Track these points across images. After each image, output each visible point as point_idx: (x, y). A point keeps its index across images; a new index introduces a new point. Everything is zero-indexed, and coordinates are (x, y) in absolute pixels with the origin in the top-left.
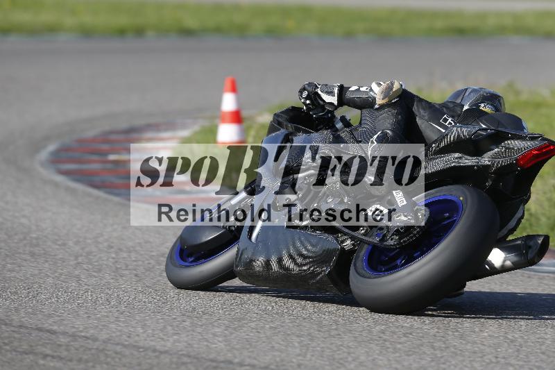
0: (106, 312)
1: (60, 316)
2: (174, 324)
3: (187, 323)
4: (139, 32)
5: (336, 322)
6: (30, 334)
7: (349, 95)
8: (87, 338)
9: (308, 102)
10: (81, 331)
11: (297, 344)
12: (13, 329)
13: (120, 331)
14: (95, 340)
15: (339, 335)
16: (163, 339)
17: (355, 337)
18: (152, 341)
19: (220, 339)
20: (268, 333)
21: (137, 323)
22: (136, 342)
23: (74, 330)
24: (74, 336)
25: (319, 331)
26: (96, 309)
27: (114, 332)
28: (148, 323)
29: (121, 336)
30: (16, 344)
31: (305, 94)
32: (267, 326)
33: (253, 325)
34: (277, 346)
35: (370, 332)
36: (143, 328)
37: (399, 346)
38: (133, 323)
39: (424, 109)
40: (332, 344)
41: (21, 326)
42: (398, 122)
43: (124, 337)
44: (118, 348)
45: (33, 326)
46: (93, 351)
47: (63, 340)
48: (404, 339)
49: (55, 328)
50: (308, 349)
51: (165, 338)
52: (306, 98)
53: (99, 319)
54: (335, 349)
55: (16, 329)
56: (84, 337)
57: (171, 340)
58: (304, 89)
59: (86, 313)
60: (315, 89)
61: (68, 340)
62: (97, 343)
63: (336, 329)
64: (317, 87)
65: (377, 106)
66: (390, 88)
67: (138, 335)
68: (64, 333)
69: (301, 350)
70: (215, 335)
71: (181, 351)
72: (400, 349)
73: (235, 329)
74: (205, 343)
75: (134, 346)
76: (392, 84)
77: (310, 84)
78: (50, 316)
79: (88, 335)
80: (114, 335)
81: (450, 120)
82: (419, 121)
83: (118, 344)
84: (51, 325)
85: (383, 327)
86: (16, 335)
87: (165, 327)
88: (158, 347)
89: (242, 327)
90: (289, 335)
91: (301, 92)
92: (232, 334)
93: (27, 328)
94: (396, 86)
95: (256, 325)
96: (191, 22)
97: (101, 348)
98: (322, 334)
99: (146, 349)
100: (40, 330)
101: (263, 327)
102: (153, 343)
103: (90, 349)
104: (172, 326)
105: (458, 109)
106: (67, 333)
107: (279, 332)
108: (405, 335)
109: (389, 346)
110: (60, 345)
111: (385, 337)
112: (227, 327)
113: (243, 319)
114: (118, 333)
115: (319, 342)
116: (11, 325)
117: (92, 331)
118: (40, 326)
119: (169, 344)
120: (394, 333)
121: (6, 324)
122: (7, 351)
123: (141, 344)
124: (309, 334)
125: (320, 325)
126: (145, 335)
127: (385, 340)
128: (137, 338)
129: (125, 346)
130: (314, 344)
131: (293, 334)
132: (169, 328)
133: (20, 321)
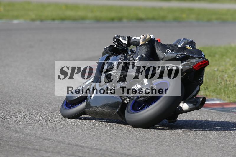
0: (105, 138)
1: (85, 140)
2: (134, 143)
3: (139, 143)
4: (120, 19)
5: (203, 143)
6: (73, 147)
7: (132, 41)
8: (97, 149)
9: (116, 43)
10: (94, 146)
11: (186, 152)
12: (66, 145)
13: (111, 146)
14: (100, 150)
15: (204, 148)
16: (129, 150)
17: (211, 149)
18: (124, 150)
19: (153, 150)
20: (174, 147)
21: (118, 143)
22: (118, 151)
23: (91, 146)
24: (91, 148)
25: (196, 146)
26: (101, 137)
27: (108, 147)
28: (123, 143)
29: (111, 148)
30: (67, 151)
31: (115, 40)
32: (173, 144)
33: (167, 144)
34: (177, 153)
35: (217, 147)
36: (120, 145)
37: (230, 153)
38: (116, 143)
39: (159, 46)
40: (201, 152)
41: (69, 144)
42: (148, 51)
43: (113, 149)
44: (110, 154)
45: (74, 144)
46: (99, 155)
47: (87, 150)
48: (232, 150)
49: (83, 145)
50: (191, 154)
51: (130, 149)
52: (116, 42)
53: (102, 141)
54: (202, 154)
55: (67, 145)
56: (96, 148)
57: (132, 150)
58: (115, 38)
59: (97, 138)
60: (119, 38)
61: (89, 150)
62: (101, 152)
63: (203, 146)
64: (120, 37)
65: (140, 45)
66: (145, 37)
67: (118, 148)
68: (87, 147)
69: (188, 155)
70: (151, 148)
71: (137, 154)
72: (230, 154)
73: (160, 145)
74: (147, 151)
75: (117, 153)
76: (147, 36)
77: (117, 36)
78: (81, 140)
79: (97, 148)
80: (108, 148)
81: (170, 51)
82: (157, 51)
83: (110, 152)
84: (82, 144)
85: (223, 145)
86: (67, 148)
87: (130, 145)
88: (127, 153)
89: (162, 145)
90: (183, 148)
91: (114, 39)
92: (158, 147)
93: (71, 145)
94: (148, 37)
95: (169, 144)
96: (142, 15)
97: (103, 153)
98: (197, 148)
99: (122, 154)
100: (77, 145)
101: (171, 145)
102: (125, 152)
103: (98, 154)
104: (133, 144)
105: (176, 47)
106: (88, 147)
107: (179, 147)
108: (232, 148)
109: (226, 153)
110: (85, 152)
111: (224, 149)
112: (156, 145)
113: (163, 141)
114: (110, 147)
115: (196, 151)
116: (65, 143)
117: (99, 146)
118: (77, 144)
119: (131, 152)
120: (228, 147)
121: (63, 143)
122: (63, 154)
123: (120, 152)
124: (191, 148)
125: (196, 144)
126: (121, 148)
127: (224, 151)
128: (118, 149)
129: (113, 153)
130: (194, 152)
131: (184, 148)
132: (132, 145)
133: (69, 142)
